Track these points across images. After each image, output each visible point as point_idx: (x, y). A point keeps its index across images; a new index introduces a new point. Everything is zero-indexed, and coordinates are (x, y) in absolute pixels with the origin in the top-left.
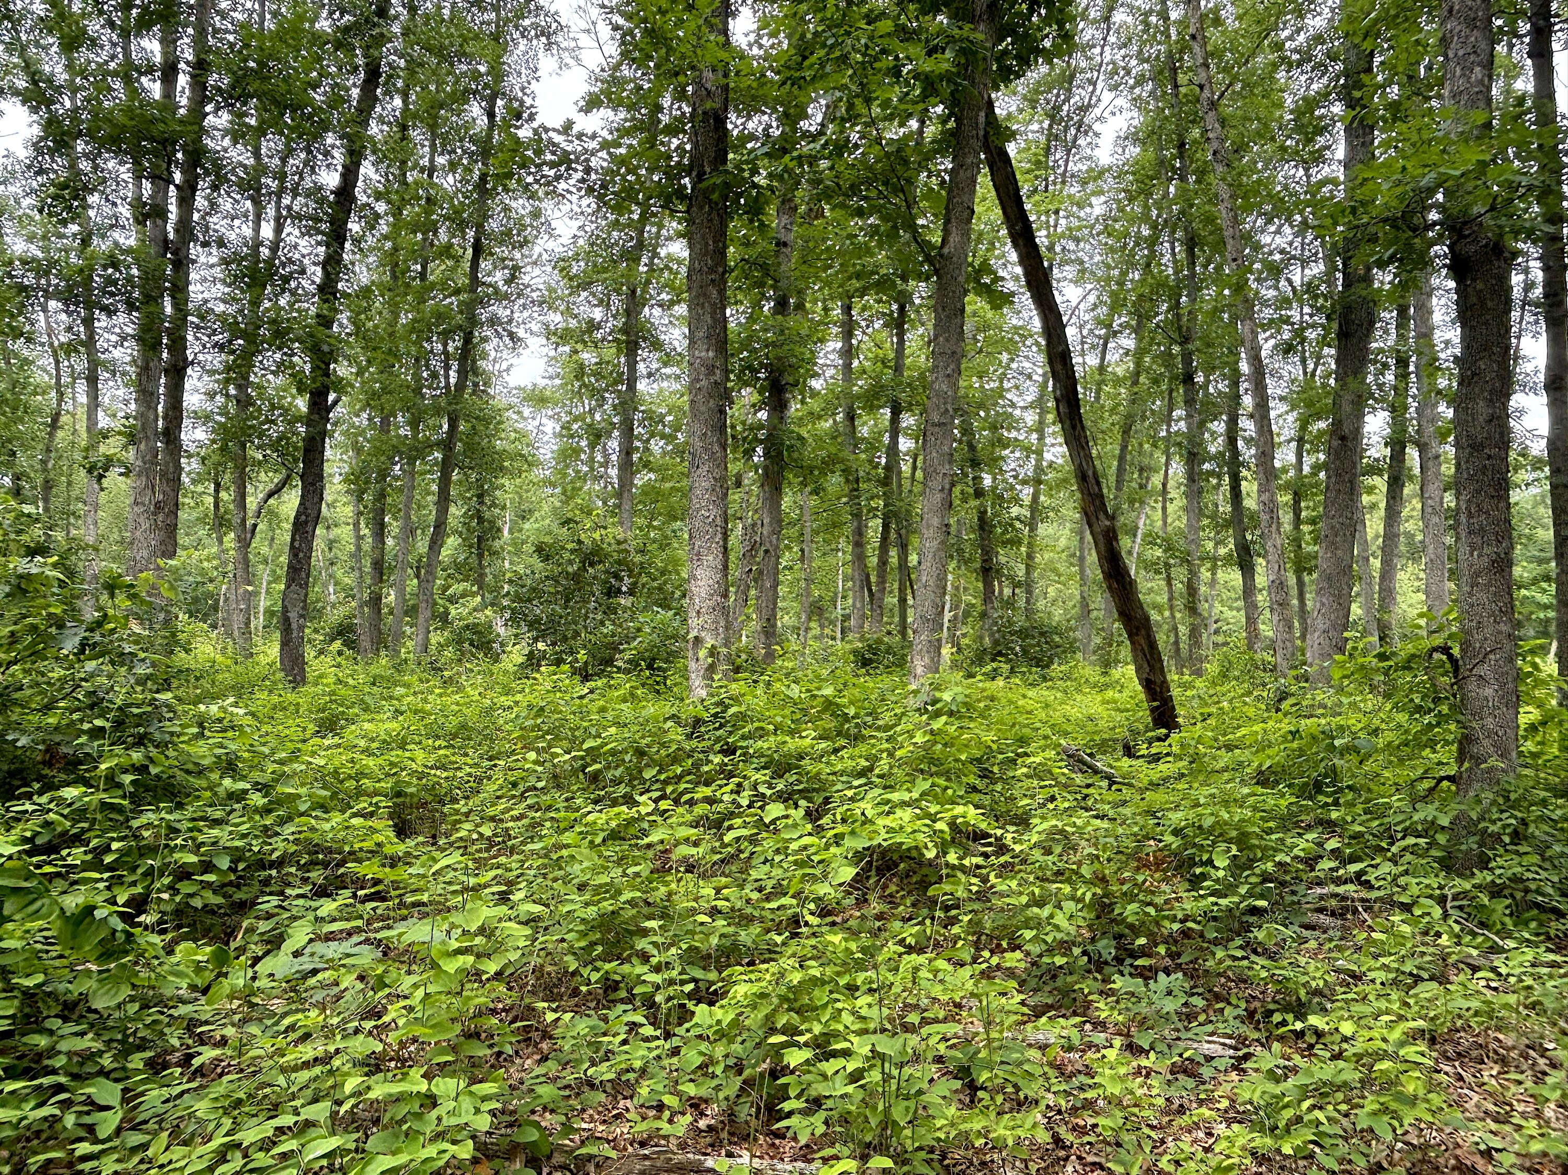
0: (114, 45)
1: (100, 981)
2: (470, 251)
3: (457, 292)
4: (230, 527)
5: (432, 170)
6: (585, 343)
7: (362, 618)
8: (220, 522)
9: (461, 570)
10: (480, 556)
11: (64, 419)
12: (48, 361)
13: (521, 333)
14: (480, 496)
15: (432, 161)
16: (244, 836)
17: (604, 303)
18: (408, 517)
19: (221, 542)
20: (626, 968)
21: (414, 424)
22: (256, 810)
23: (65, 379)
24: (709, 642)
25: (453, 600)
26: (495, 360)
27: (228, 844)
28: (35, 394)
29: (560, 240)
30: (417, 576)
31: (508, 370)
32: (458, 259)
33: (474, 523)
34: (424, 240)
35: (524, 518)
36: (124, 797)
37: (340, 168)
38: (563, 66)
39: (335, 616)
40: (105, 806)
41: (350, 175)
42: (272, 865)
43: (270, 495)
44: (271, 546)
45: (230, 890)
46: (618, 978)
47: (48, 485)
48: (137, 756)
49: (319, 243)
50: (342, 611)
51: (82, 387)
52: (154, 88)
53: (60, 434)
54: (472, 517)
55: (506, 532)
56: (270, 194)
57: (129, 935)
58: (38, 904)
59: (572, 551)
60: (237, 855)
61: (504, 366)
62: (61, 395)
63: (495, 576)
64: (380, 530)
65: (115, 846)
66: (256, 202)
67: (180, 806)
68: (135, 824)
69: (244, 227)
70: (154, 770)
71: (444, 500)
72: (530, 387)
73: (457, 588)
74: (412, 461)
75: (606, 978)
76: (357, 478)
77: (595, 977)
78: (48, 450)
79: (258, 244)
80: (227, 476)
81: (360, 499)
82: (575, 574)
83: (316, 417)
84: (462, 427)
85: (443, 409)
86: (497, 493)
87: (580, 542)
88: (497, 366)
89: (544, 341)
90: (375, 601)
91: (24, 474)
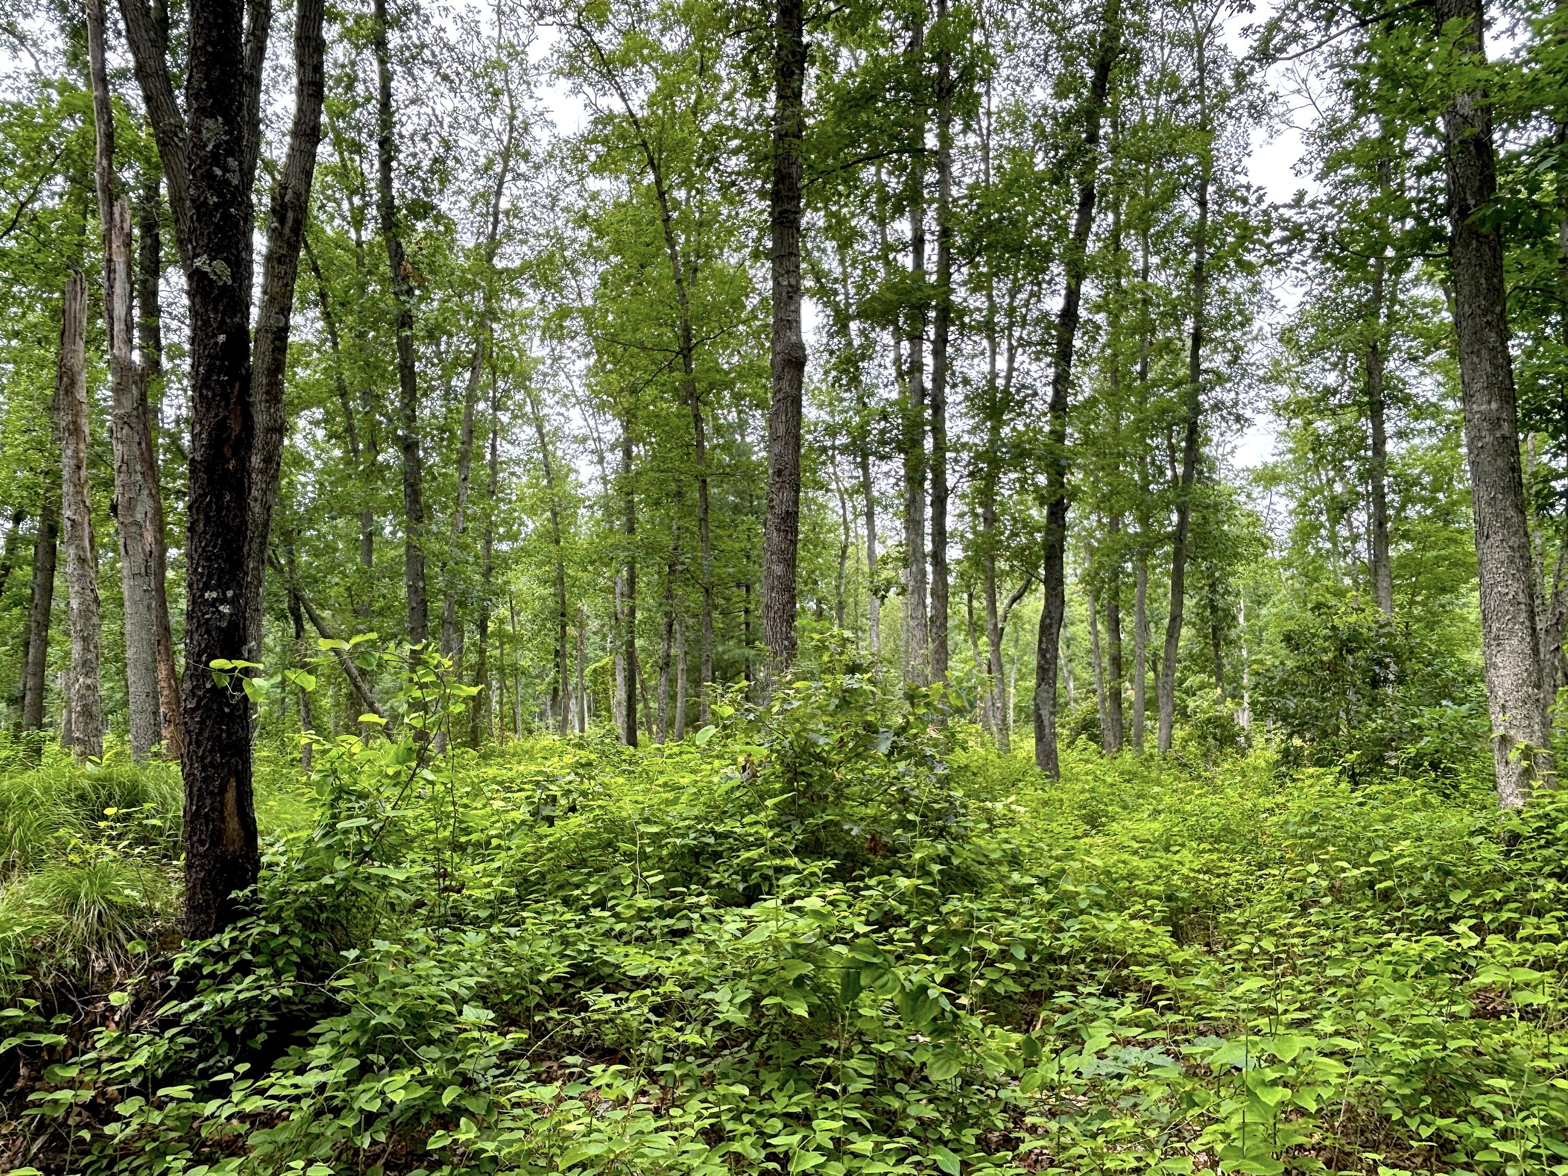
0: (874, 233)
1: (935, 1055)
2: (1189, 343)
3: (1178, 384)
4: (982, 630)
5: (1146, 271)
6: (1321, 412)
7: (1105, 713)
8: (974, 628)
9: (1199, 662)
10: (1217, 646)
11: (850, 550)
12: (835, 503)
13: (1248, 413)
14: (1212, 586)
15: (1146, 262)
16: (1035, 930)
17: (1340, 365)
18: (1142, 612)
19: (976, 646)
20: (1463, 1128)
21: (1143, 520)
22: (1042, 905)
23: (850, 517)
24: (1522, 742)
25: (1191, 692)
26: (1218, 445)
27: (1022, 936)
28: (829, 531)
29: (1286, 311)
30: (1155, 670)
31: (1232, 452)
32: (1177, 353)
33: (1208, 613)
34: (1143, 341)
35: (1259, 603)
36: (933, 884)
37: (1063, 292)
38: (1273, 133)
39: (1079, 710)
40: (918, 891)
41: (1073, 296)
42: (1064, 959)
43: (1014, 600)
44: (1016, 646)
45: (1027, 980)
46: (1453, 1137)
47: (841, 606)
48: (941, 847)
49: (1049, 365)
50: (1085, 706)
51: (862, 520)
52: (907, 261)
53: (848, 563)
54: (1204, 607)
55: (1241, 619)
56: (1002, 330)
57: (956, 1016)
58: (885, 978)
59: (1326, 638)
60: (1031, 947)
61: (1228, 448)
62: (847, 529)
63: (1234, 667)
64: (1115, 626)
65: (931, 928)
66: (991, 339)
67: (978, 896)
68: (944, 909)
69: (982, 364)
70: (956, 861)
71: (1178, 590)
72: (1260, 467)
73: (1193, 681)
74: (1143, 557)
75: (1437, 1135)
76: (1093, 578)
77: (1425, 1132)
78: (840, 577)
79: (994, 375)
80: (979, 586)
81: (1097, 598)
82: (1330, 662)
83: (1054, 526)
84: (1192, 517)
85: (1172, 503)
86: (1231, 579)
87: (1334, 628)
88: (1220, 450)
89: (1272, 417)
90: (1116, 695)
91: (825, 598)
